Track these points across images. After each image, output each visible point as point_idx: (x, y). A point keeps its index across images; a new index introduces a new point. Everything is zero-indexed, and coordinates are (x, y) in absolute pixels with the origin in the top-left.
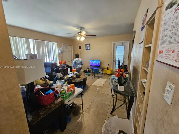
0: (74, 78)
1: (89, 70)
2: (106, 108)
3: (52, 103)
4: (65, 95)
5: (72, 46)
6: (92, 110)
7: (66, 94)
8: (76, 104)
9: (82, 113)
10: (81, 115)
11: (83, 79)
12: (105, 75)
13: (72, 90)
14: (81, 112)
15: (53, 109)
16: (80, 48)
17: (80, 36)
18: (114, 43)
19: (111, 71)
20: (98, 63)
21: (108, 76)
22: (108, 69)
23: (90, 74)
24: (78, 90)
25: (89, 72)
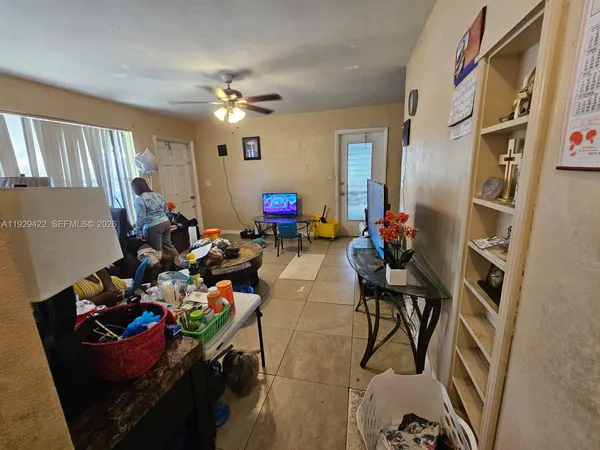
0: (217, 261)
1: (260, 228)
2: (344, 350)
3: (157, 366)
4: (202, 325)
5: (192, 144)
6: (298, 364)
7: (206, 323)
8: (241, 353)
9: (264, 381)
10: (263, 387)
11: (251, 261)
12: (318, 241)
13: (226, 302)
14: (260, 377)
15: (166, 387)
16: (223, 151)
17: (226, 107)
18: (340, 136)
19: (336, 226)
20: (289, 204)
21: (327, 243)
22: (323, 220)
23: (266, 242)
24: (245, 301)
25: (262, 234)
